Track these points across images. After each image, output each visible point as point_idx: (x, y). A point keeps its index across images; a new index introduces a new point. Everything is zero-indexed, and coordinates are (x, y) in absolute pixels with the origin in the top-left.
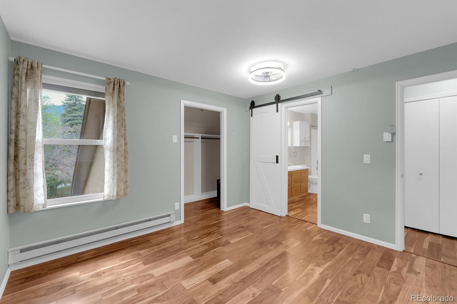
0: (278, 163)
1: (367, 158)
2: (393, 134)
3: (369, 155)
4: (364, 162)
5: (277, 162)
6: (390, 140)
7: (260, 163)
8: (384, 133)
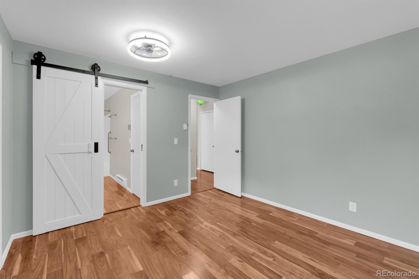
0: (98, 152)
1: (176, 141)
2: (188, 125)
3: (177, 139)
4: (175, 144)
5: (96, 150)
6: (187, 129)
7: (59, 155)
8: (184, 124)
